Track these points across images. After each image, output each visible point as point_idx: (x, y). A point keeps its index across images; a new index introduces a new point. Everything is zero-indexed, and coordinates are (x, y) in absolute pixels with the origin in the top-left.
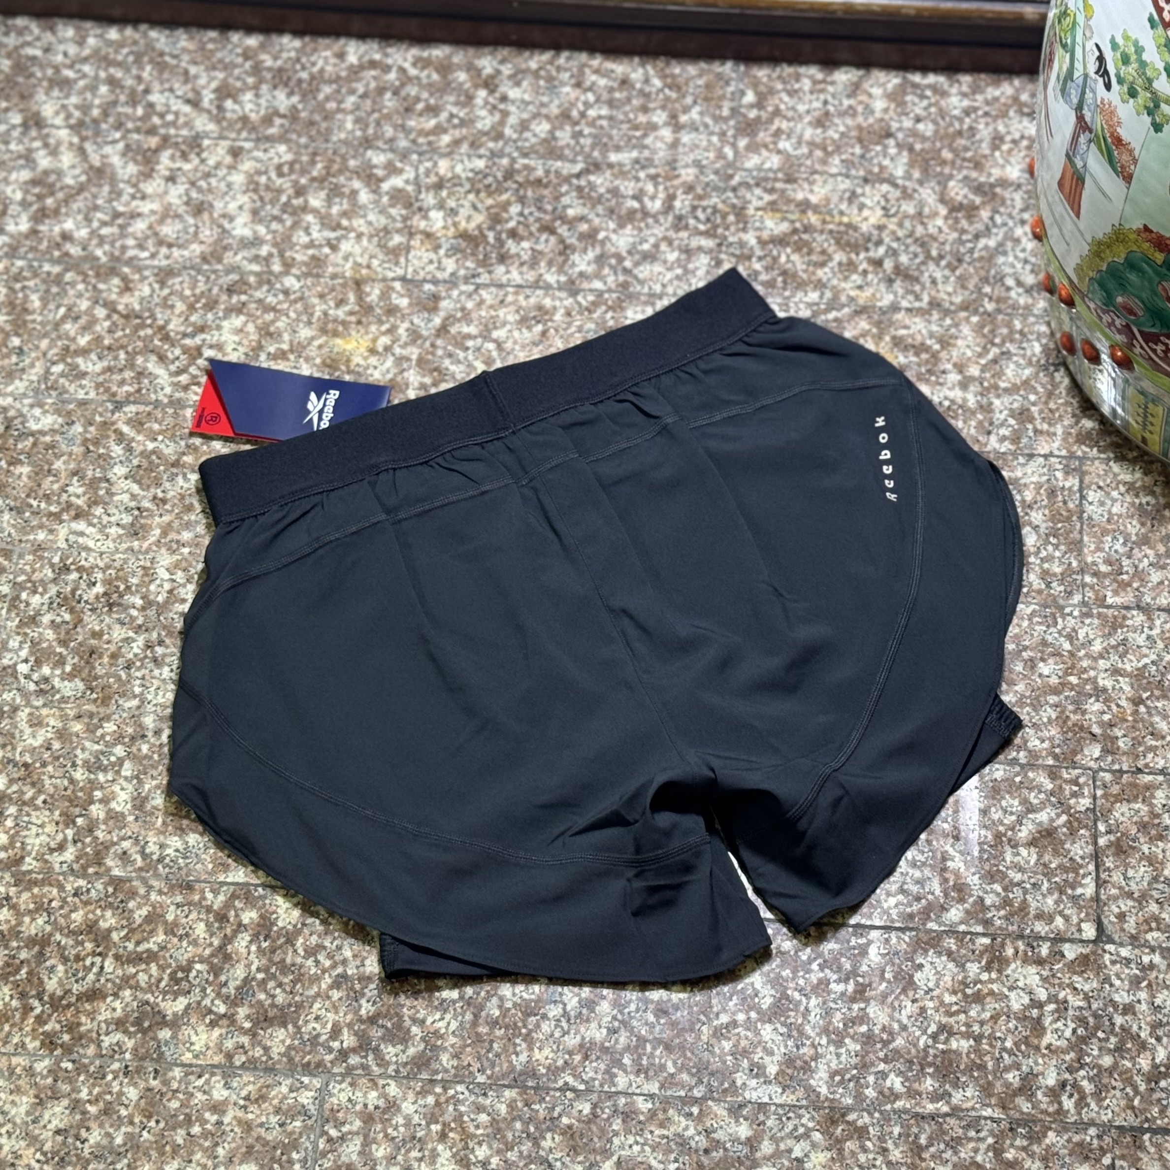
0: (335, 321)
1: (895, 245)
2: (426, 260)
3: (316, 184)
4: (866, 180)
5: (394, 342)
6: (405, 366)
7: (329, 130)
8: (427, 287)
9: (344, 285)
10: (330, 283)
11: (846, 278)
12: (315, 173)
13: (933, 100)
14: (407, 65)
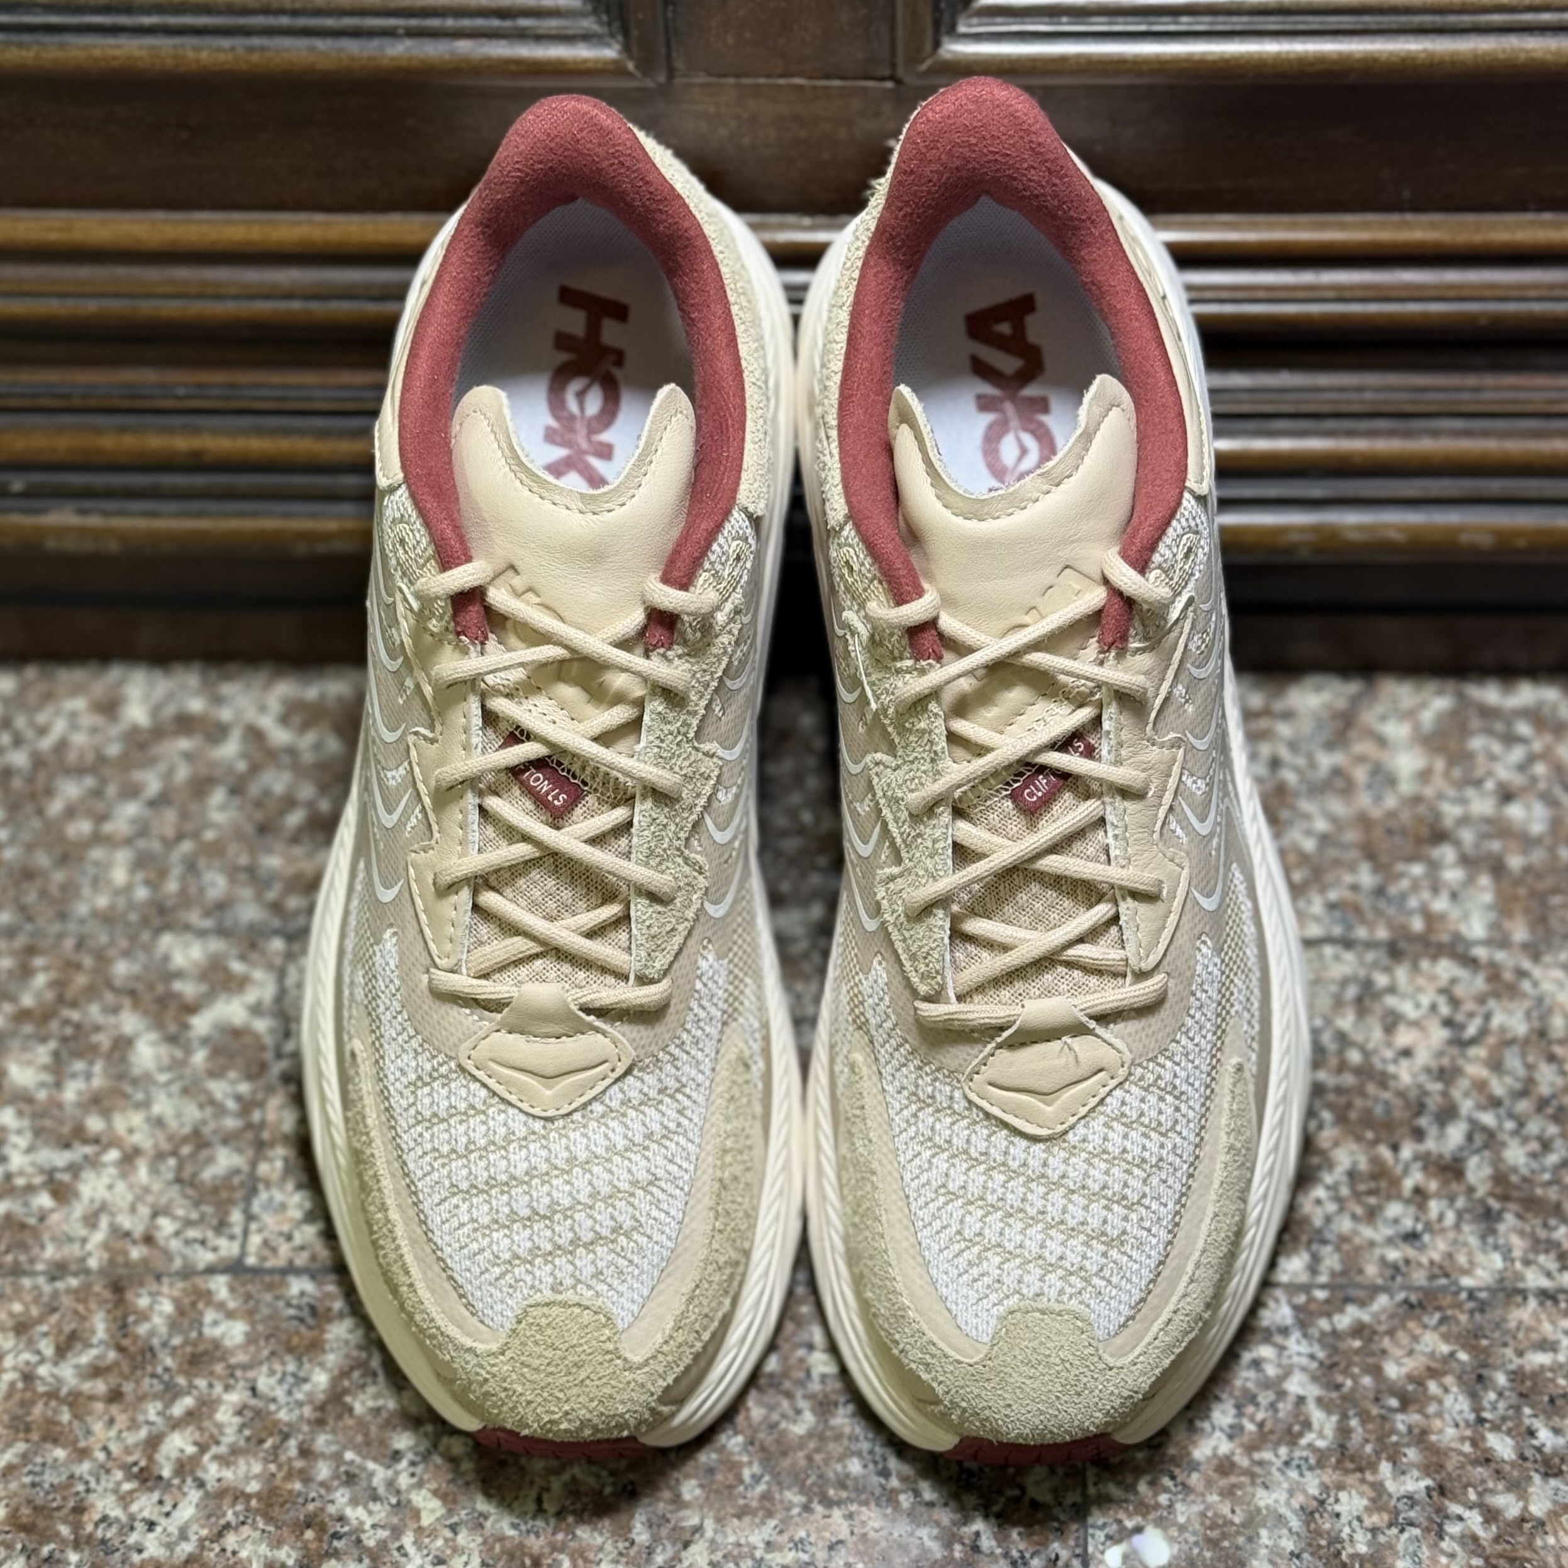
0: (52, 1395)
1: (1488, 1119)
2: (298, 1214)
3: (28, 1028)
4: (1395, 951)
5: (203, 1448)
6: (230, 1516)
7: (70, 890)
8: (298, 1286)
9: (81, 1295)
10: (47, 1288)
11: (1372, 1215)
12: (27, 1001)
13: (1537, 746)
14: (267, 723)
